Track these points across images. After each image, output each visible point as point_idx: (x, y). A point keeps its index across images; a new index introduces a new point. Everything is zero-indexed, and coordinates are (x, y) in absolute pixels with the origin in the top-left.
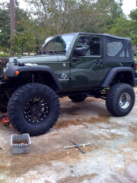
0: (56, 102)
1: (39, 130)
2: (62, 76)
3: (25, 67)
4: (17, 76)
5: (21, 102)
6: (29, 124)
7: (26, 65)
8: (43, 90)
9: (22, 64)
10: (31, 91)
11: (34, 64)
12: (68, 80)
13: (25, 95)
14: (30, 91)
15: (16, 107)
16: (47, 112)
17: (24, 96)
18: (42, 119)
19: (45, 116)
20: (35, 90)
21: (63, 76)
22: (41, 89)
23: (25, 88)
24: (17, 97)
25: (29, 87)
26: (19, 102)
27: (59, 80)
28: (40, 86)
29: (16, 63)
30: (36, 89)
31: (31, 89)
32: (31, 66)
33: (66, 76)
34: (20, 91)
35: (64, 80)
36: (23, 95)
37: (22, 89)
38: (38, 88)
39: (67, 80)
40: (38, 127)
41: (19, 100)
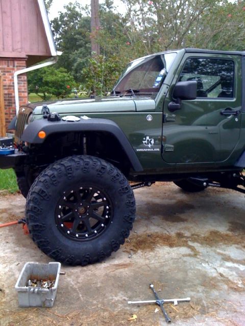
0: (125, 196)
1: (88, 255)
2: (144, 142)
3: (61, 123)
5: (50, 196)
6: (67, 240)
7: (64, 118)
8: (97, 170)
9: (54, 117)
10: (71, 173)
11: (83, 115)
12: (158, 150)
13: (59, 182)
14: (69, 174)
15: (38, 205)
16: (107, 217)
17: (55, 182)
18: (96, 232)
19: (103, 225)
20: (79, 172)
21: (146, 142)
22: (93, 168)
23: (59, 166)
24: (41, 184)
25: (66, 165)
26: (45, 196)
27: (137, 150)
28: (91, 162)
29: (46, 114)
30: (82, 169)
31: (71, 170)
32: (73, 121)
33: (153, 142)
34: (49, 172)
35: (149, 150)
36: (54, 181)
37: (53, 169)
38: (85, 168)
39: (155, 150)
40: (85, 247)
41: (45, 192)
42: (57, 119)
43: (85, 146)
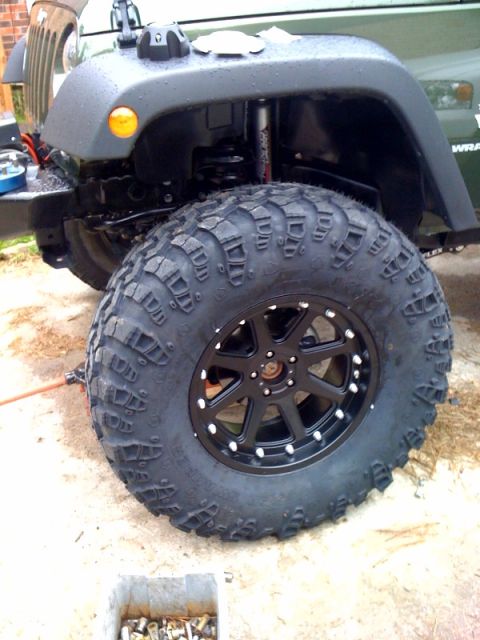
0: (423, 325)
1: (300, 511)
3: (193, 65)
4: (123, 152)
5: (170, 349)
7: (200, 44)
8: (333, 247)
9: (164, 42)
10: (241, 266)
11: (267, 26)
13: (197, 300)
14: (233, 267)
15: (131, 383)
16: (354, 388)
17: (183, 304)
18: (318, 435)
19: (340, 414)
20: (270, 257)
22: (317, 241)
23: (194, 242)
24: (137, 310)
25: (221, 236)
26: (151, 353)
28: (311, 218)
29: (127, 31)
30: (279, 246)
31: (242, 254)
34: (163, 265)
36: (181, 298)
37: (172, 250)
38: (291, 241)
41: (151, 339)
42: (175, 49)
43: (264, 140)
